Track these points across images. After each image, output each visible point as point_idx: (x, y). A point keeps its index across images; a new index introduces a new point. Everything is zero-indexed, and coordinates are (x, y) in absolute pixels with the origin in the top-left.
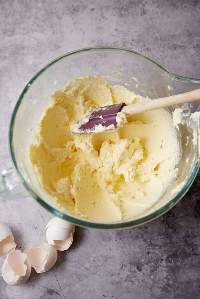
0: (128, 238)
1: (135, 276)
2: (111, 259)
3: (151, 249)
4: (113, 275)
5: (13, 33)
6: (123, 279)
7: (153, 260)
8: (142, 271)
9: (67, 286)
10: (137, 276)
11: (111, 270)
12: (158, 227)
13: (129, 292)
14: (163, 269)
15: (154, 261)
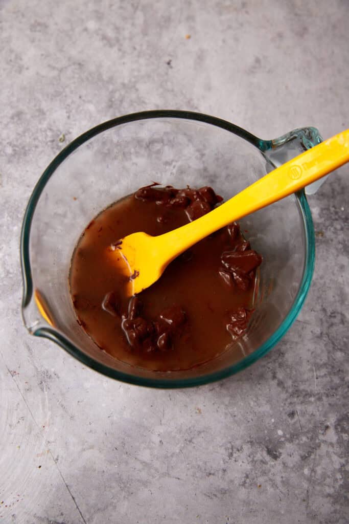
0: (241, 383)
1: (264, 473)
2: (202, 435)
3: (298, 404)
4: (210, 474)
6: (236, 482)
7: (306, 430)
8: (281, 457)
10: (270, 471)
11: (205, 463)
12: (309, 350)
13: (252, 512)
14: (331, 449)
15: (308, 432)
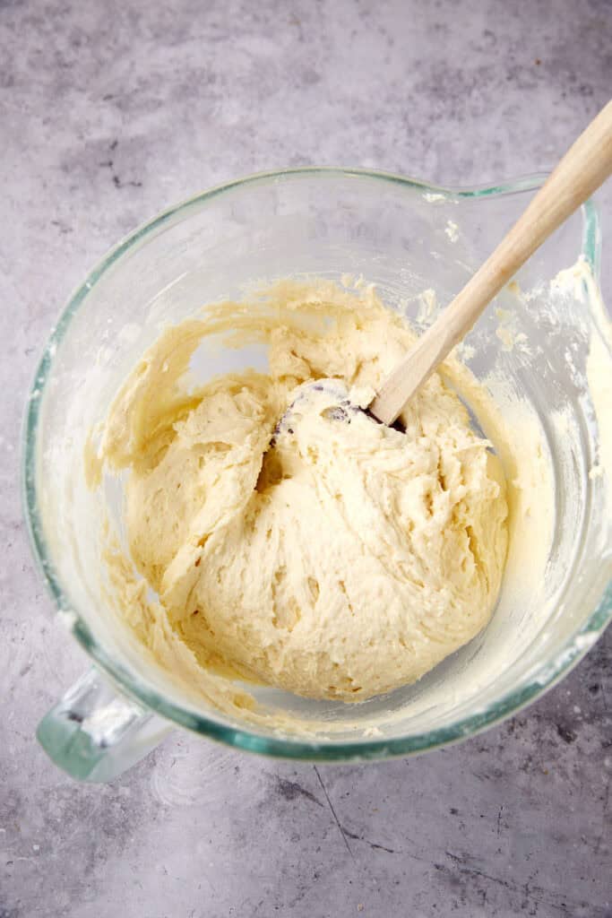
5: (181, 36)
9: (341, 775)
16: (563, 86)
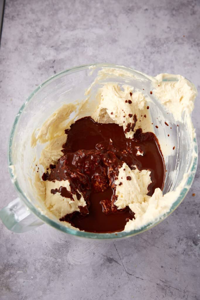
0: (184, 214)
1: (191, 250)
2: (168, 232)
4: (170, 248)
5: (74, 28)
6: (180, 252)
8: (198, 245)
9: (126, 255)
10: (194, 250)
11: (169, 243)
13: (186, 265)
16: (192, 43)
